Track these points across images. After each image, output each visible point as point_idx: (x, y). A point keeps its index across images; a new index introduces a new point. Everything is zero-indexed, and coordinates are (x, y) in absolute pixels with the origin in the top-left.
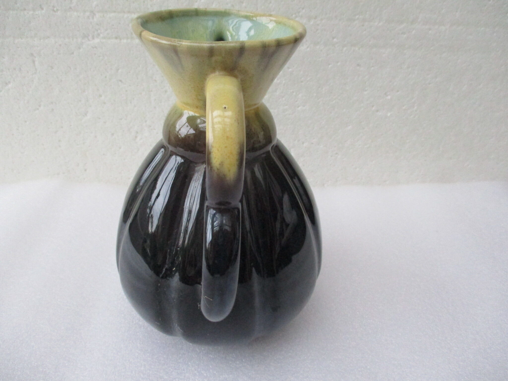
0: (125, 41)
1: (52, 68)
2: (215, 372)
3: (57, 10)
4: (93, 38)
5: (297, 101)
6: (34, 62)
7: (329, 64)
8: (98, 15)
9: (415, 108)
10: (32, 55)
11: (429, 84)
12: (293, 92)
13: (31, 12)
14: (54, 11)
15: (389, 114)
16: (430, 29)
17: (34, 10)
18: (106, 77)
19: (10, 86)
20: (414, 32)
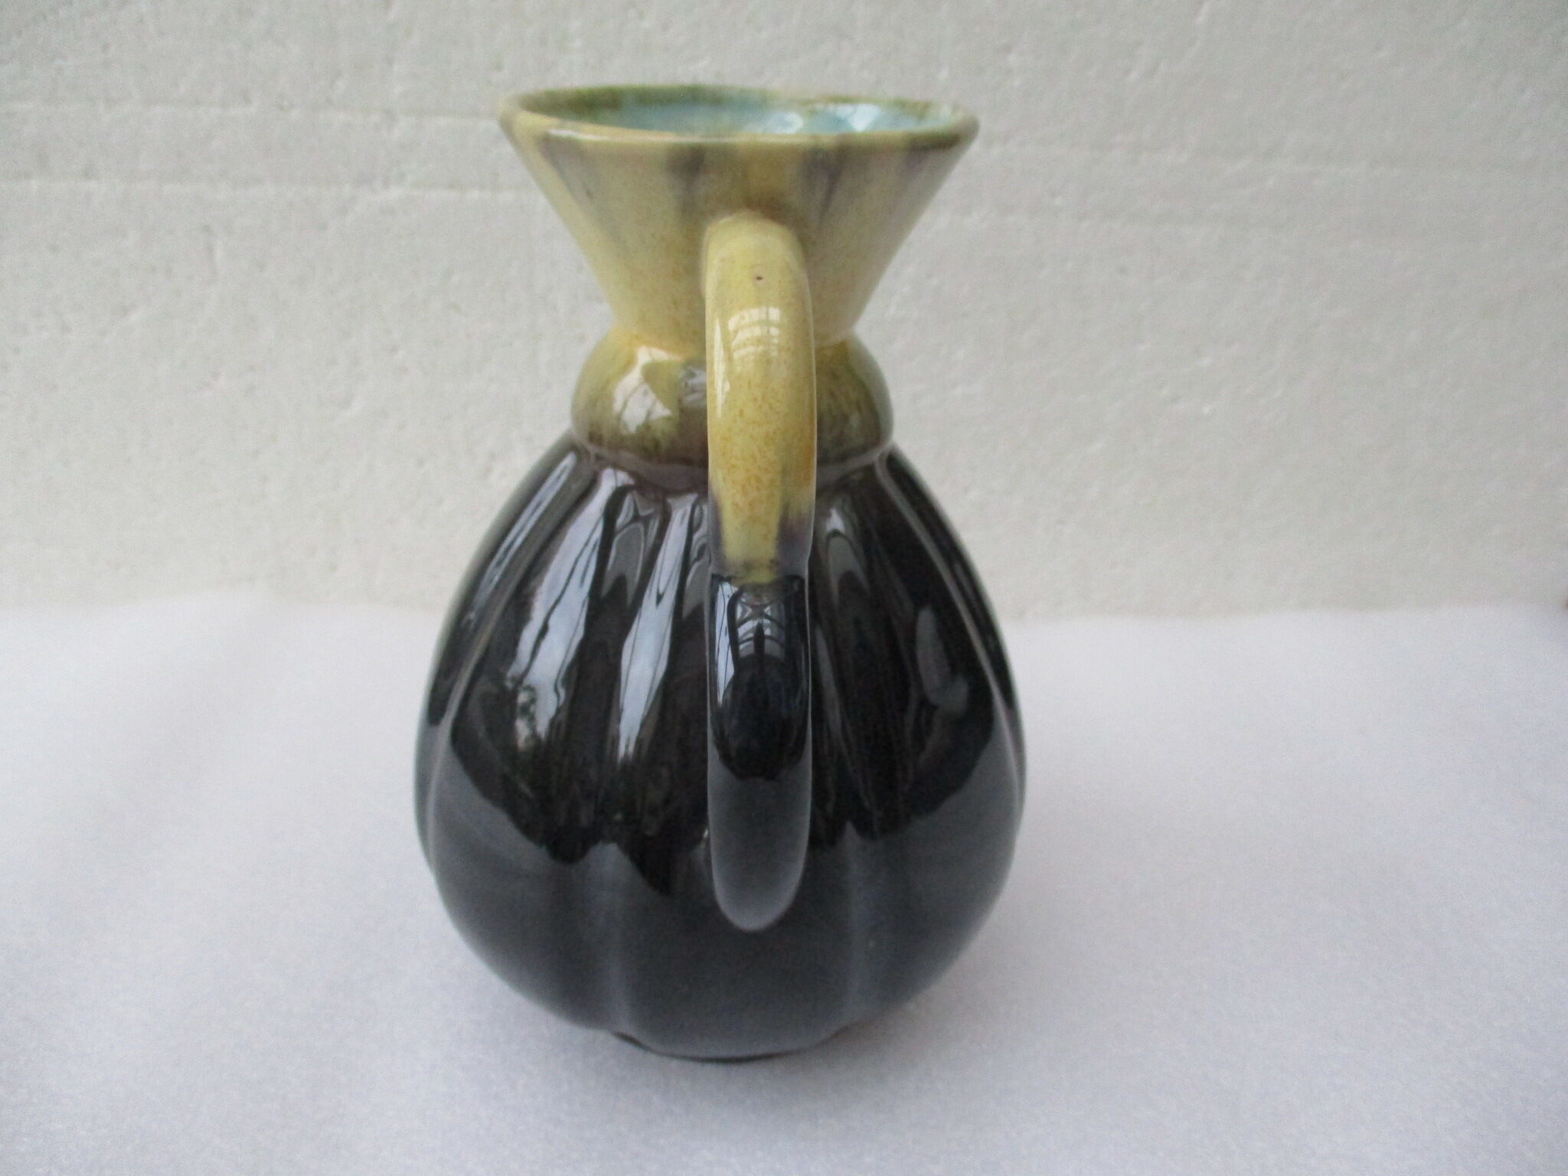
0: (474, 195)
3: (291, 106)
4: (386, 184)
6: (210, 250)
8: (404, 122)
9: (1279, 393)
10: (207, 229)
13: (216, 111)
15: (1206, 410)
17: (225, 104)
18: (413, 296)
19: (134, 317)
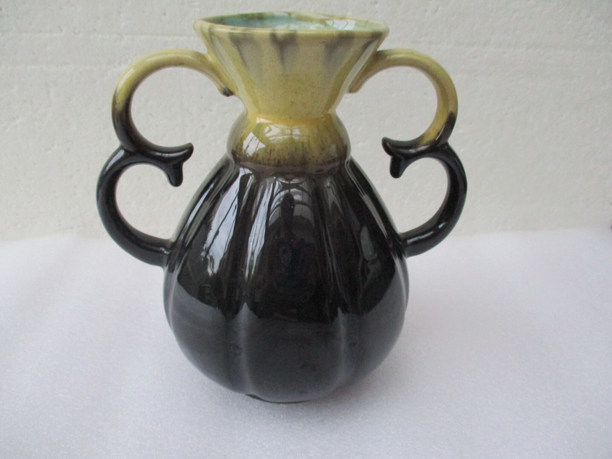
2: (279, 444)
6: (48, 92)
8: (126, 38)
10: (46, 84)
13: (48, 35)
14: (75, 33)
17: (51, 32)
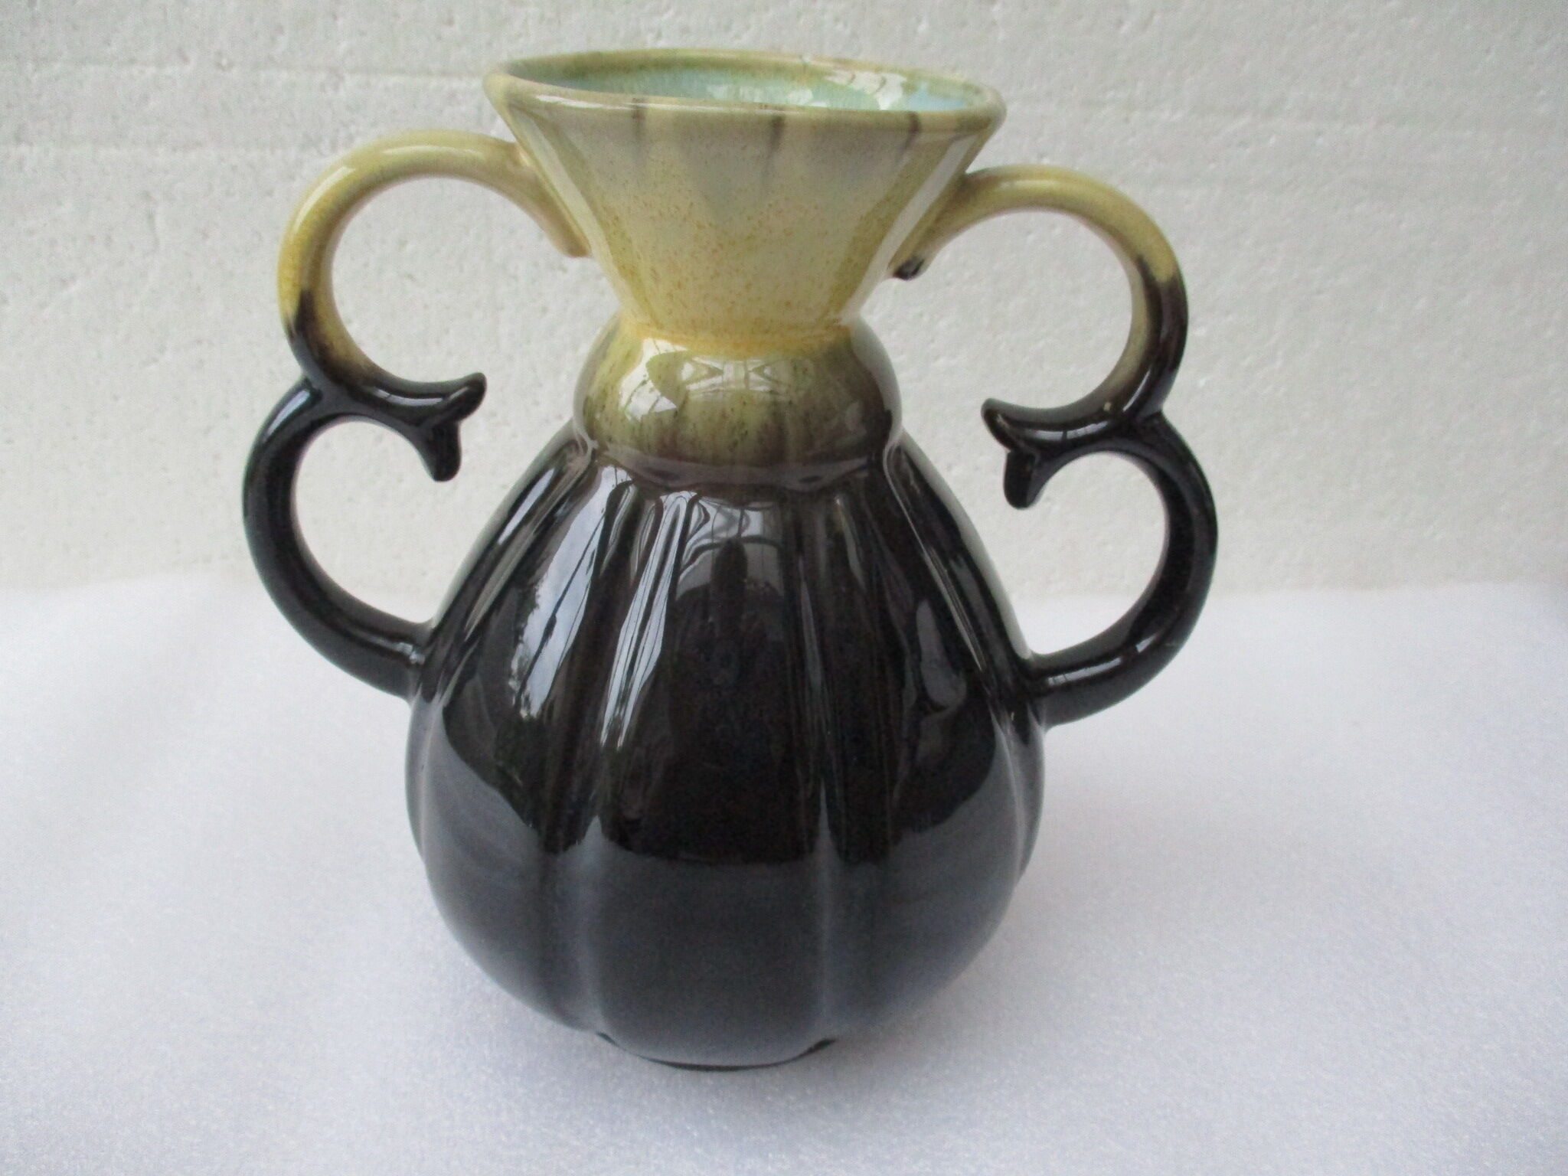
1: (205, 236)
3: (231, 65)
5: (932, 341)
6: (151, 217)
7: (1029, 233)
8: (350, 81)
9: (1279, 364)
10: (147, 196)
11: (1319, 292)
12: (921, 315)
13: (151, 70)
14: (219, 66)
16: (1319, 134)
17: (160, 63)
18: (366, 265)
19: (74, 289)
20: (1272, 140)
